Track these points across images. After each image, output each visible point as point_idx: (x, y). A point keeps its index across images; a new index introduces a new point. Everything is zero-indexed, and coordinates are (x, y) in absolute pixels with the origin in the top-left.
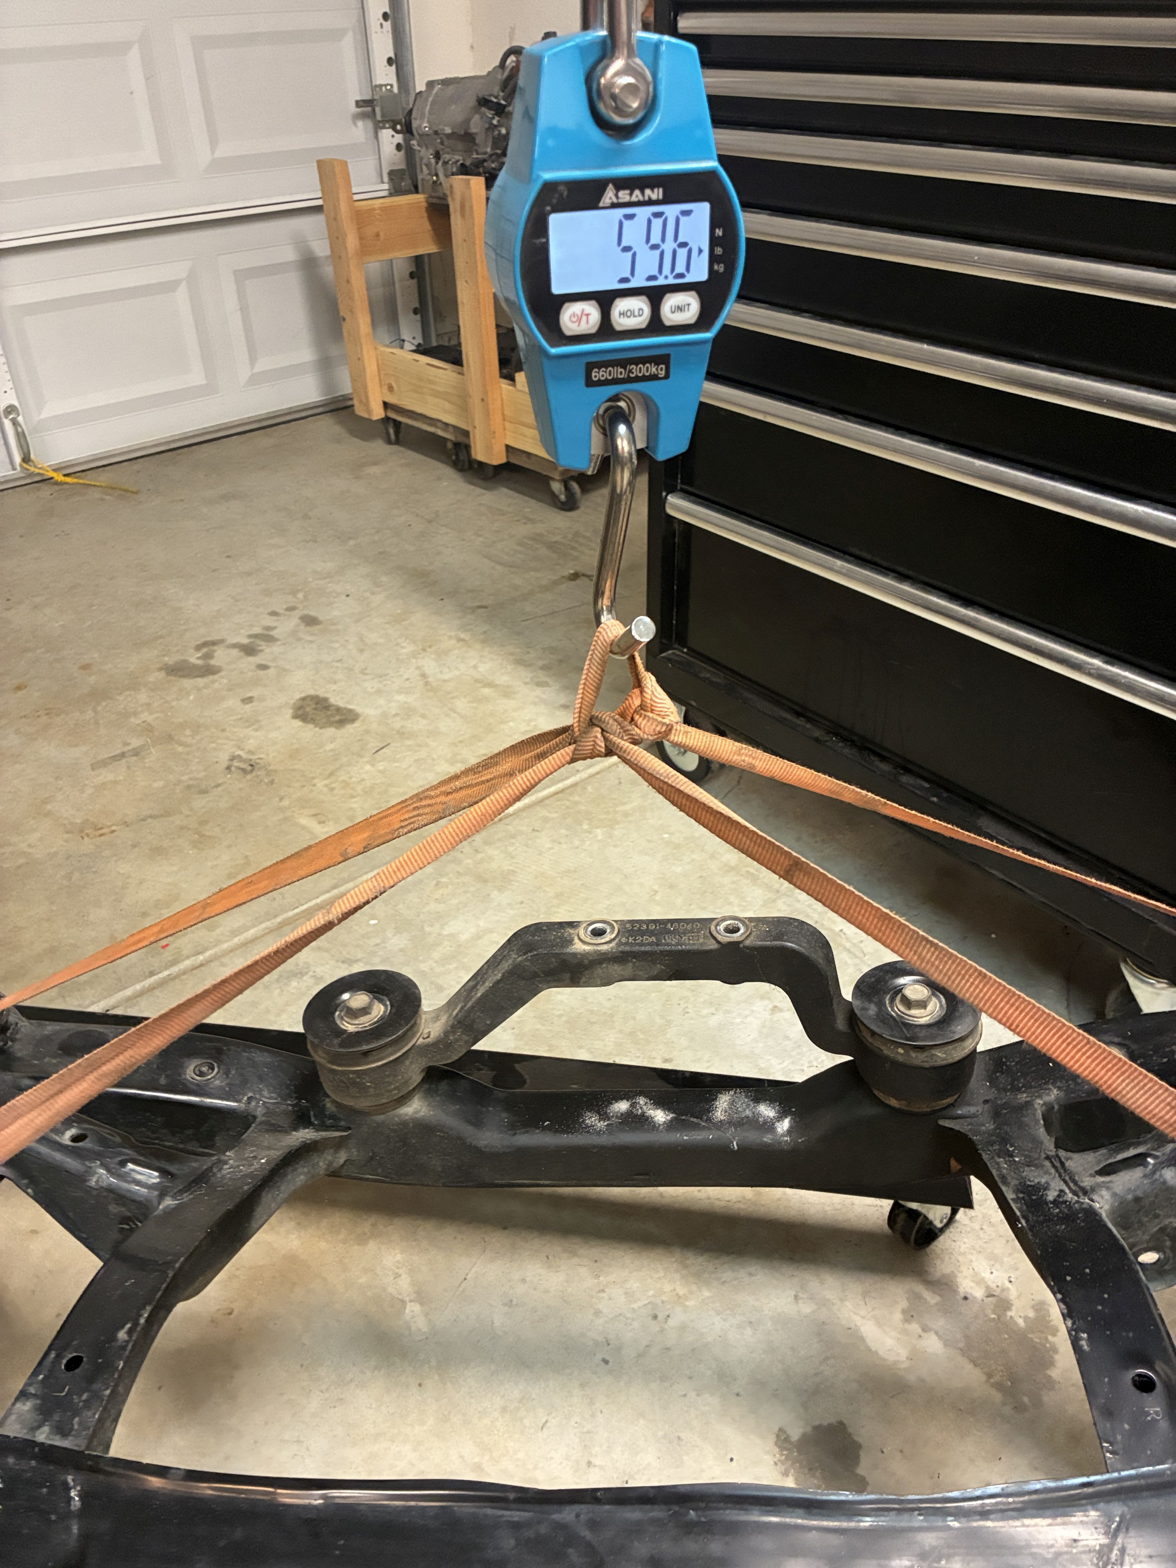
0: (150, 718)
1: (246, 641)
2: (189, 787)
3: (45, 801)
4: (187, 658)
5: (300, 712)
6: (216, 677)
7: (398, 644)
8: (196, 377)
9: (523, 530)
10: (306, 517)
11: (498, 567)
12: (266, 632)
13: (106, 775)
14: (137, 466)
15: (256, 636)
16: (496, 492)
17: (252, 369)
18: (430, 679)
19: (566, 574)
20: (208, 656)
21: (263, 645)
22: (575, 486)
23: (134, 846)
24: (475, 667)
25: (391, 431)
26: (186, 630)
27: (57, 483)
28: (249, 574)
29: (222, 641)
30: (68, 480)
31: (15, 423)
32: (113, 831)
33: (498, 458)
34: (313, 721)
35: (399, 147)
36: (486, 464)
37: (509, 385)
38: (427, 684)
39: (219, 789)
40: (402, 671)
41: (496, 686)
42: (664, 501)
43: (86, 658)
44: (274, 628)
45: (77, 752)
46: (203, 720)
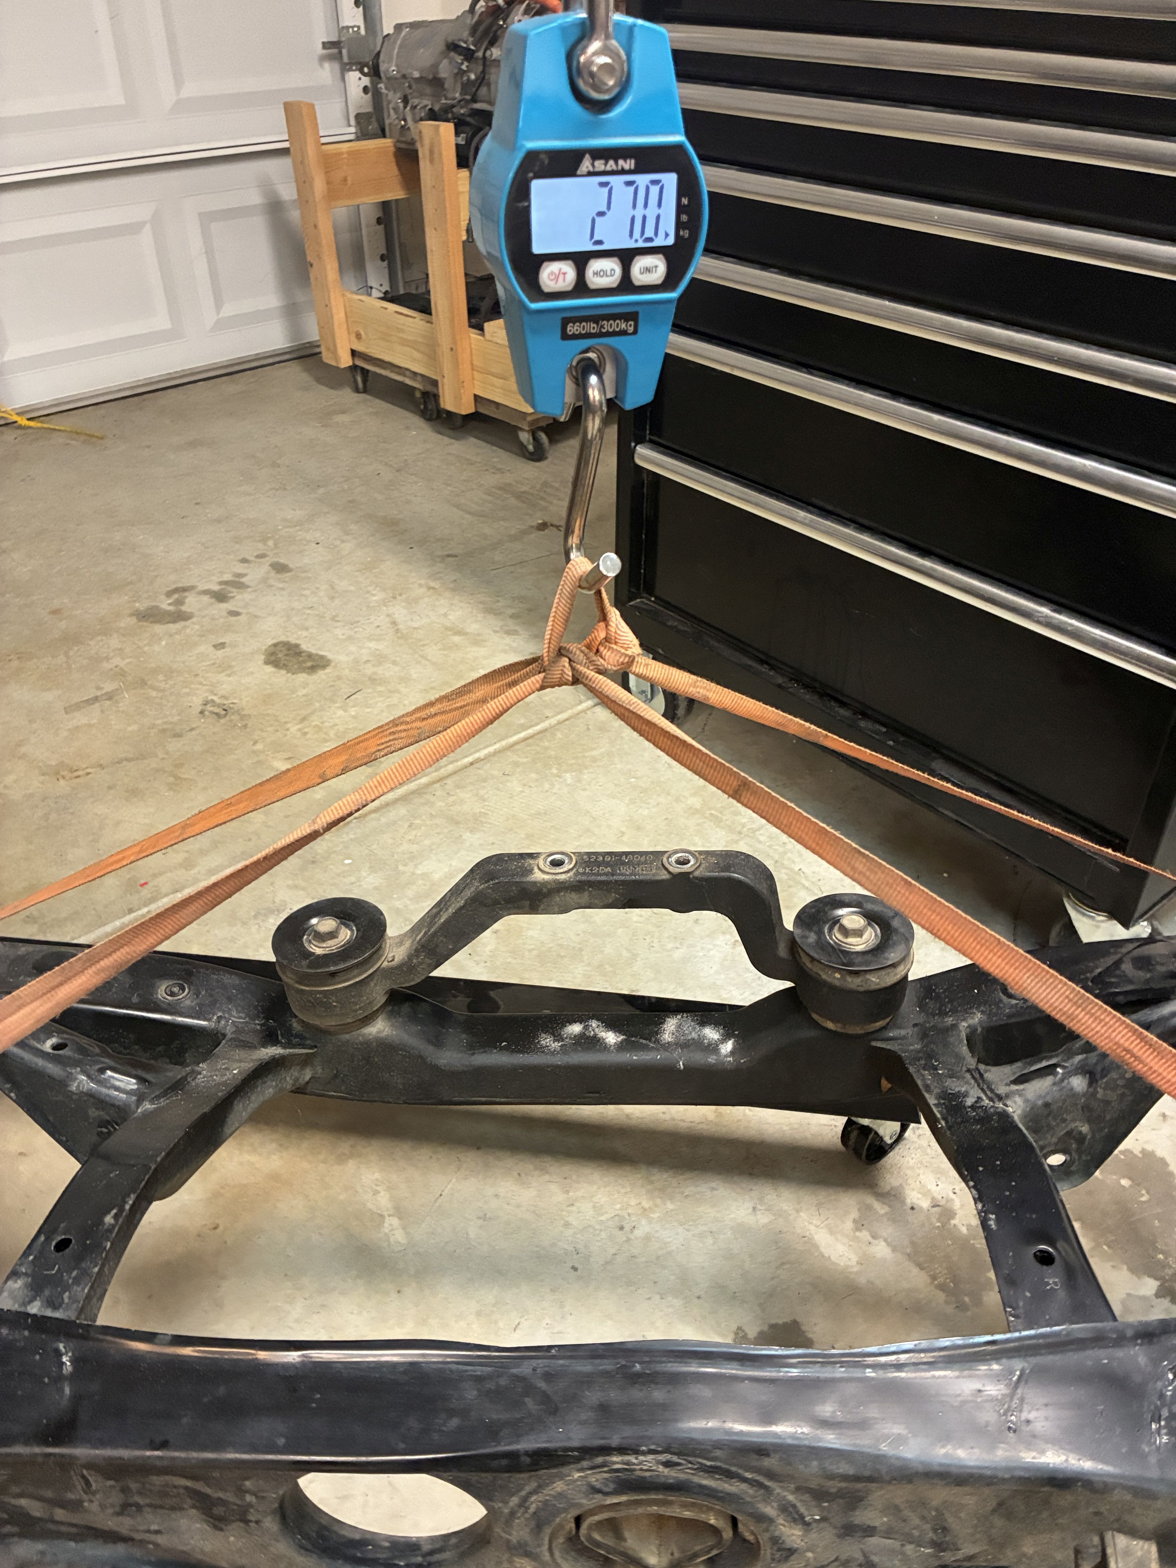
0: (122, 664)
1: (216, 588)
2: (164, 731)
3: (20, 744)
4: (158, 604)
5: (273, 658)
6: (188, 623)
7: (368, 592)
8: (161, 322)
9: (491, 480)
10: (275, 465)
11: (467, 516)
12: (237, 579)
13: (80, 719)
14: (104, 410)
15: (226, 583)
16: (464, 442)
17: (218, 314)
18: (401, 627)
19: (534, 524)
20: (180, 602)
21: (234, 592)
22: (543, 437)
23: (110, 788)
24: (445, 615)
25: (359, 379)
26: (156, 576)
27: (21, 427)
28: (219, 521)
29: (193, 588)
30: (32, 423)
32: (88, 774)
33: (466, 408)
34: (285, 667)
35: (365, 90)
36: (455, 414)
37: (479, 335)
39: (194, 733)
40: (373, 618)
41: (466, 634)
42: (633, 451)
43: (56, 604)
44: (245, 575)
45: (49, 696)
46: (175, 666)
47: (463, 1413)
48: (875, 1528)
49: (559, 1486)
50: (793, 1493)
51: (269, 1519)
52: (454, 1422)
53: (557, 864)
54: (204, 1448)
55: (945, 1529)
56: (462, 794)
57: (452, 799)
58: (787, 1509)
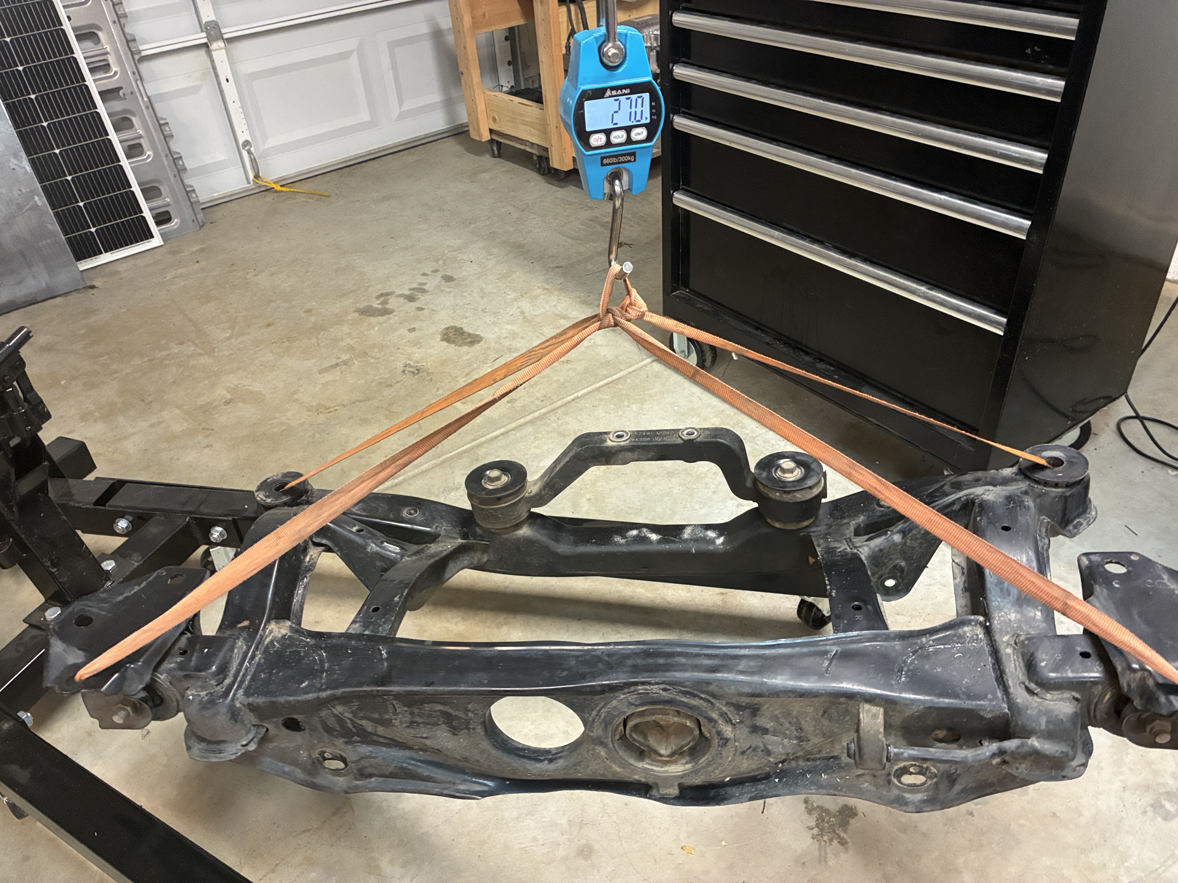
0: (352, 342)
1: (407, 292)
2: (380, 383)
3: (294, 393)
4: (371, 304)
5: (446, 337)
6: (391, 316)
7: (505, 293)
8: (364, 116)
9: (584, 214)
10: (441, 210)
11: (569, 240)
12: (420, 287)
13: (328, 377)
14: (328, 177)
15: (414, 289)
16: (566, 189)
17: (400, 108)
18: (526, 315)
20: (385, 303)
21: (419, 295)
23: (350, 418)
25: (495, 148)
26: (369, 286)
27: (276, 192)
28: (407, 249)
29: (392, 293)
30: (283, 189)
31: (249, 152)
32: (336, 410)
33: (567, 166)
34: (454, 342)
36: (559, 170)
38: (524, 317)
39: (399, 384)
40: (508, 309)
41: (569, 318)
42: (672, 196)
43: (308, 306)
44: (425, 284)
45: (309, 363)
46: (385, 343)
47: (569, 669)
48: (767, 729)
49: (615, 703)
50: (725, 706)
51: (479, 727)
52: (565, 673)
53: (619, 437)
54: (450, 685)
55: (801, 729)
56: (567, 419)
57: (560, 422)
58: (723, 715)
